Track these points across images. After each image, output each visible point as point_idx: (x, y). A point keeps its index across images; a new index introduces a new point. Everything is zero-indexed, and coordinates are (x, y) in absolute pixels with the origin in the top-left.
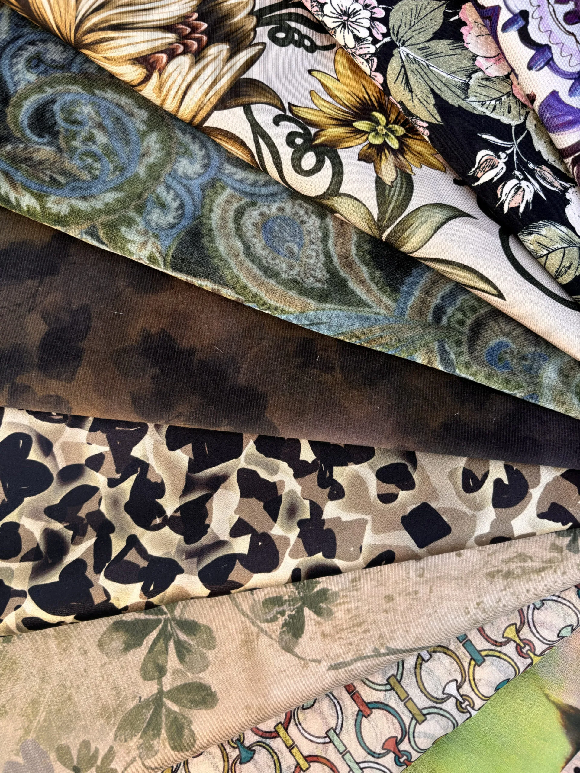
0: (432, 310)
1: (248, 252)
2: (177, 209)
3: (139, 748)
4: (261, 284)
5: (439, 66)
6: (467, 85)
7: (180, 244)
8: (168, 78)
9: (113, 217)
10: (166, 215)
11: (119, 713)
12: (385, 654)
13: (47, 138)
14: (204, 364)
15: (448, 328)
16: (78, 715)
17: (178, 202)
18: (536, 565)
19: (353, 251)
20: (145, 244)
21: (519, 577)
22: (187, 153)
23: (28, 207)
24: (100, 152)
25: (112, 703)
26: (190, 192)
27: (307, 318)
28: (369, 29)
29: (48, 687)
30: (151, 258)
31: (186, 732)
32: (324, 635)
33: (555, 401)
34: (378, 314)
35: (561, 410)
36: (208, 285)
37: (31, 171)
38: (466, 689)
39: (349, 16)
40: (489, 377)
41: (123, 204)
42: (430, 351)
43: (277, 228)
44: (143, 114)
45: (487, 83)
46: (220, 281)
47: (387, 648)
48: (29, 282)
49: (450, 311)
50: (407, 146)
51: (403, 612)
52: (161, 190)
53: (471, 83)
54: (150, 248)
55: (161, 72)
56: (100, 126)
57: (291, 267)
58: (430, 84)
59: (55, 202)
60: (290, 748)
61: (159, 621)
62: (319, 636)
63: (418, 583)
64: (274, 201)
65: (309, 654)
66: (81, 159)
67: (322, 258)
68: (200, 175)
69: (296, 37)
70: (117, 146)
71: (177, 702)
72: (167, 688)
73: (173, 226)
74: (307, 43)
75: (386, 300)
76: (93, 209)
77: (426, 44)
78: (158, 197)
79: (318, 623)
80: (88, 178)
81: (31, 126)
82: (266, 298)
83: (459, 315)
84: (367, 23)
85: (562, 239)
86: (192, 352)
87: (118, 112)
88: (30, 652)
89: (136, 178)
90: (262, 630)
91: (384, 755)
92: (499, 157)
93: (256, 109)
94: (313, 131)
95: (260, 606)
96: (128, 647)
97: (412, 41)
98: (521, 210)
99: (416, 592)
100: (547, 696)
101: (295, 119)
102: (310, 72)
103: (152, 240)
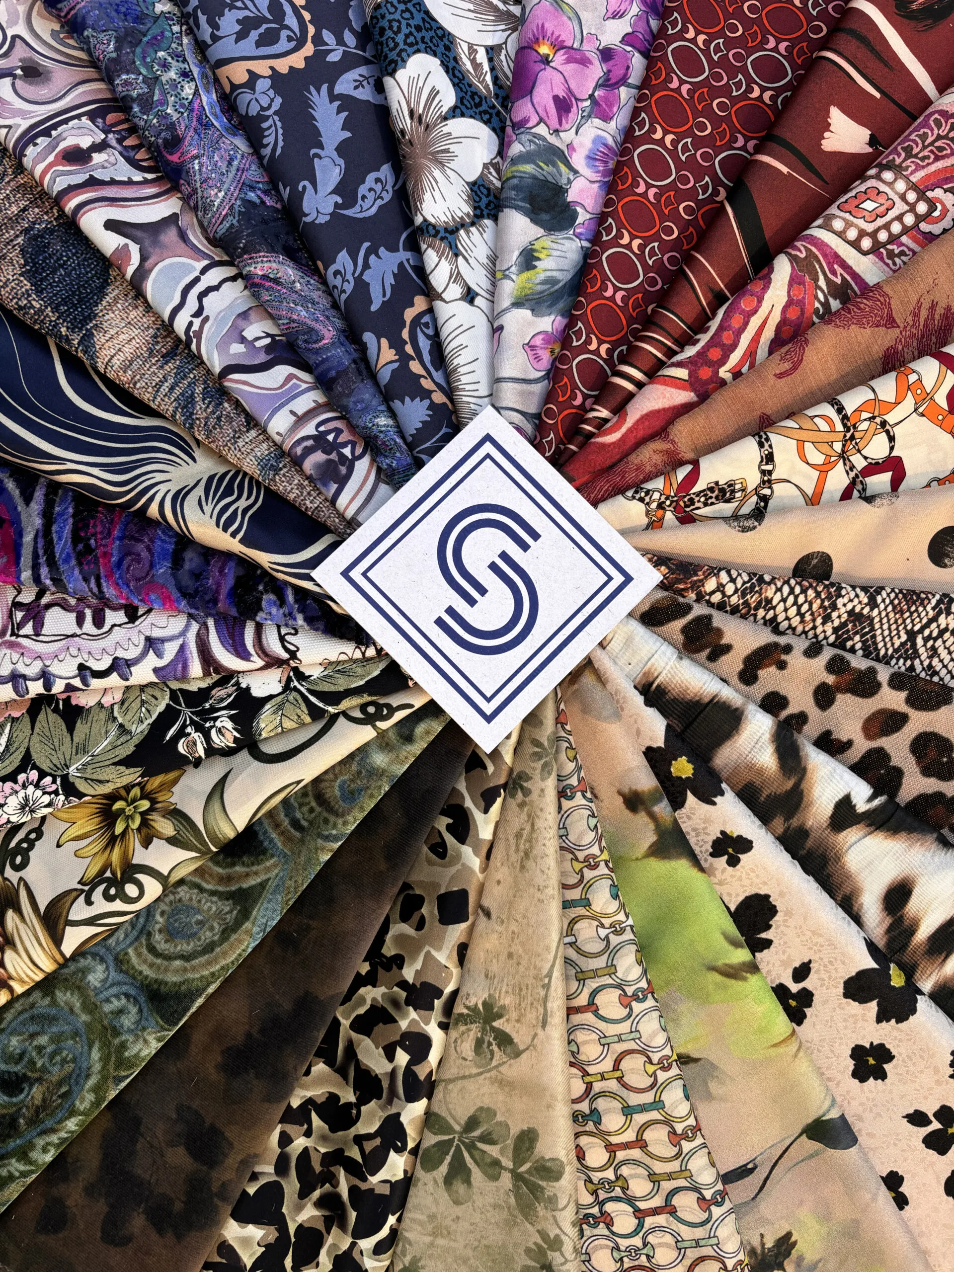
0: (292, 830)
1: (187, 958)
2: (129, 1001)
3: (546, 1209)
4: (215, 961)
5: (96, 745)
6: (121, 726)
7: (157, 1012)
8: (18, 974)
9: (113, 1059)
10: (129, 1013)
11: (515, 1213)
12: (550, 981)
13: (26, 1087)
14: (262, 1031)
15: (311, 823)
16: (504, 1246)
17: (123, 997)
18: (528, 828)
19: (220, 870)
20: (146, 1041)
21: (531, 847)
22: (85, 971)
23: (77, 1125)
24: (54, 1047)
25: (505, 1214)
26: (119, 983)
27: (258, 933)
28: (44, 793)
29: (472, 1261)
30: (159, 1040)
31: (549, 1164)
32: (518, 1021)
33: (402, 764)
34: (277, 875)
35: (412, 760)
36: (200, 1001)
37: (48, 1112)
38: (607, 922)
39: (27, 805)
40: (362, 809)
41: (106, 1045)
42: (323, 849)
43: (176, 925)
44: (37, 994)
45: (126, 705)
46: (200, 992)
47: (545, 977)
48: (139, 1146)
49: (298, 815)
50: (150, 793)
51: (524, 951)
52: (107, 1008)
53: (120, 720)
54: (151, 1039)
55: (10, 978)
56: (33, 1036)
57: (212, 928)
58: (108, 763)
59: (82, 1102)
60: (603, 1078)
61: (458, 1146)
62: (517, 1025)
63: (507, 928)
64: (154, 916)
65: (528, 1040)
66: (54, 1065)
67: (215, 899)
68: (107, 968)
69: (25, 845)
70: (54, 1029)
71: (524, 1162)
72: (510, 1165)
73: (140, 1011)
74: (33, 836)
75: (268, 864)
76: (99, 1072)
77: (75, 745)
78: (112, 1012)
79: (508, 1020)
80: (72, 1065)
81: (11, 1095)
82: (229, 960)
83: (305, 809)
84: (39, 793)
85: (275, 713)
86: (249, 1035)
87: (26, 1015)
88: (438, 1263)
89: (88, 1025)
90: (497, 1067)
91: (631, 1009)
92: (189, 734)
93: (72, 917)
94: (108, 874)
95: (478, 1059)
96: (468, 1182)
97: (68, 758)
98: (238, 735)
99: (513, 932)
100: (637, 859)
101: (94, 884)
102: (58, 846)
103: (145, 1034)
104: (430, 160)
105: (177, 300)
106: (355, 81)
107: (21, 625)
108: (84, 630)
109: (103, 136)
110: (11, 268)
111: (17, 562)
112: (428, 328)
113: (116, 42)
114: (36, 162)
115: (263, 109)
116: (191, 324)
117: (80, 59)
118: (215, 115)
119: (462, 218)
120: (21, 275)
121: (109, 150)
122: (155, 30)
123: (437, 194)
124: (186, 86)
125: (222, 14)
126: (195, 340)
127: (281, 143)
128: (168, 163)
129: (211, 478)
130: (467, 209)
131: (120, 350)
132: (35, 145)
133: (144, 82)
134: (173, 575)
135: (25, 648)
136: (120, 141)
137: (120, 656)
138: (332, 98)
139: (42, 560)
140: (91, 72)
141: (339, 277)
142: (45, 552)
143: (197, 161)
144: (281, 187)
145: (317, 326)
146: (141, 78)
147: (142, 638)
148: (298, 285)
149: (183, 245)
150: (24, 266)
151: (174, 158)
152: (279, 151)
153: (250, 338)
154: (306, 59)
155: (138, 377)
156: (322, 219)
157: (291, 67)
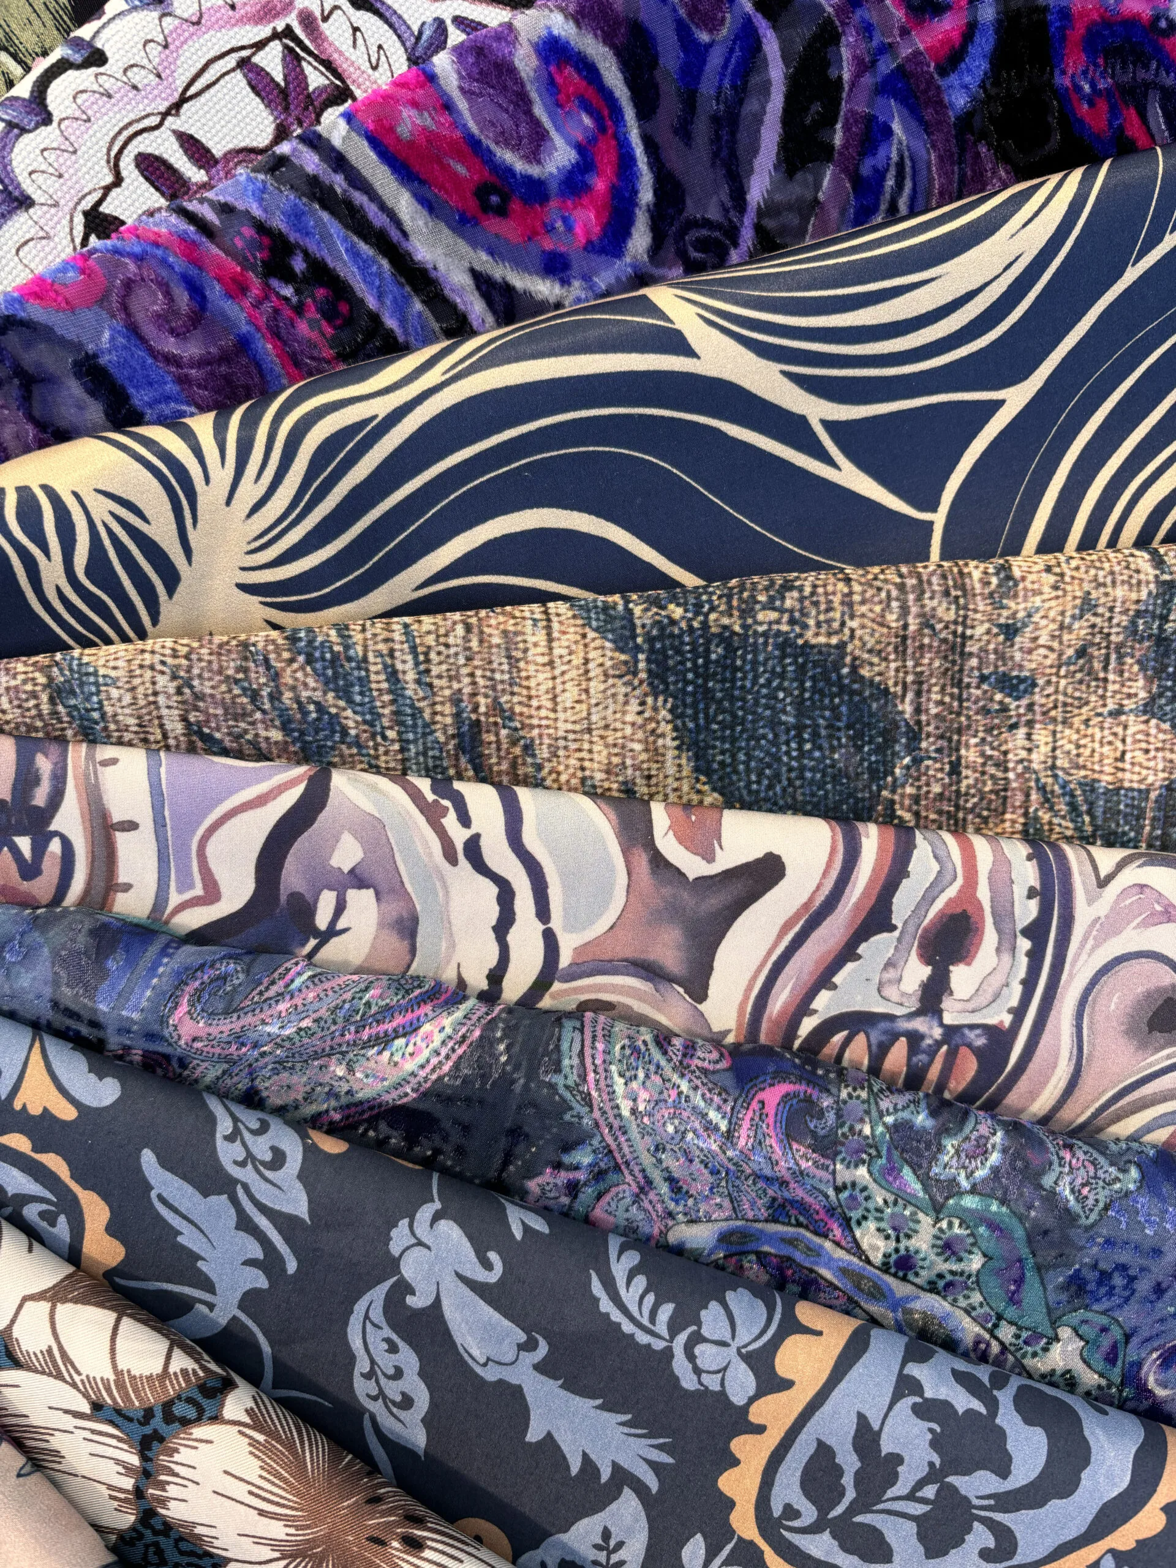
104: (312, 1543)
105: (530, 839)
106: (620, 1545)
107: (292, 59)
108: (165, 133)
109: (948, 1019)
110: (871, 643)
111: (374, 141)
112: (42, 1215)
113: (1067, 1210)
114: (1001, 863)
115: (697, 1339)
116: (465, 820)
117: (1118, 1118)
118: (792, 1242)
119: (162, 1486)
120: (842, 646)
121: (913, 1005)
122: (1032, 1293)
123: (240, 1491)
124: (881, 1243)
125: (936, 1444)
126: (430, 797)
127: (606, 1305)
128: (780, 1076)
129: (172, 580)
130: (175, 1512)
131: (551, 663)
132: (1031, 893)
133: (953, 1182)
134: (78, 346)
135: (242, 21)
136: (914, 1039)
137: (43, 131)
138: (622, 1478)
139: (338, 182)
140: (1078, 1112)
141: (268, 1157)
142: (349, 204)
143: (723, 1126)
144: (539, 1225)
145: (226, 1027)
146: (965, 1184)
147: (37, 196)
148: (340, 1071)
149: (629, 953)
150: (854, 669)
151: (773, 1095)
152: (597, 1288)
153: (352, 895)
154: (731, 1504)
155: (474, 644)
156: (399, 1237)
157: (735, 1462)
